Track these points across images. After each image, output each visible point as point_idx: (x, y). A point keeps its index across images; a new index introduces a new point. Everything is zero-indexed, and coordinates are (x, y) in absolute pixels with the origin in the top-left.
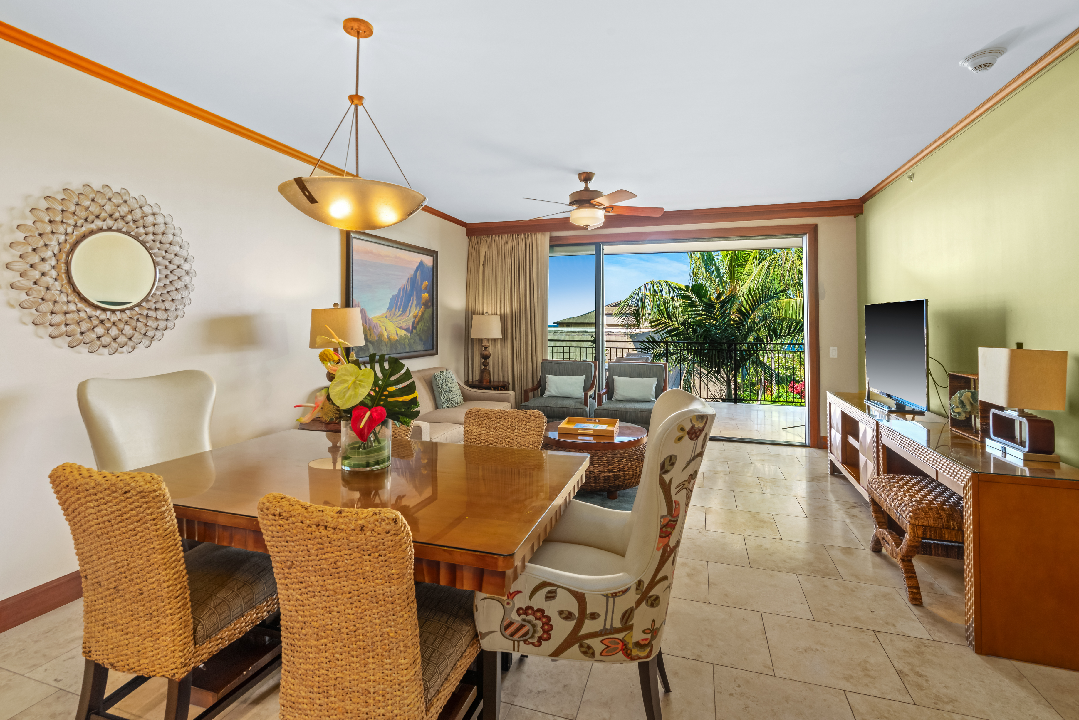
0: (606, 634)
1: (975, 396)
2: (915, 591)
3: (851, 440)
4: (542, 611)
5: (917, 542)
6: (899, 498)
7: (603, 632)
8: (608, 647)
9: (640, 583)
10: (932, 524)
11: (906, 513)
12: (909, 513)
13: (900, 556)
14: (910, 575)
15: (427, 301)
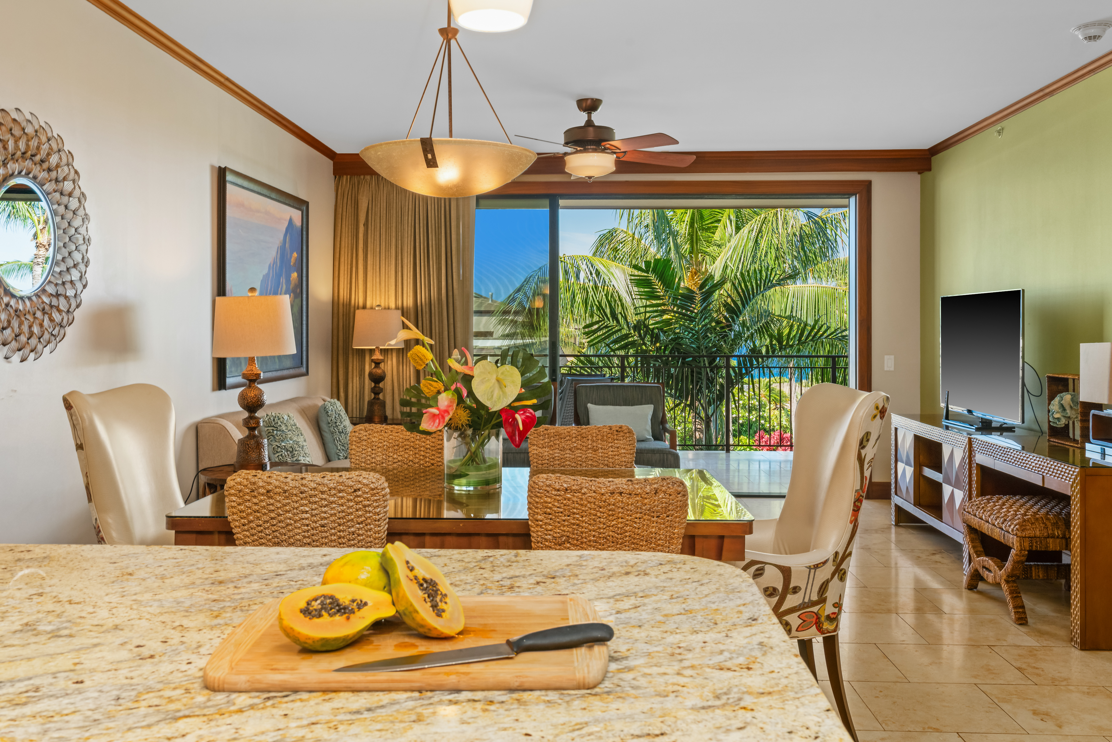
0: (804, 608)
1: (1075, 399)
2: (1020, 610)
3: (929, 473)
5: (1023, 556)
6: (1002, 515)
7: (802, 606)
8: (804, 621)
9: (837, 553)
10: (1038, 533)
11: (1012, 527)
12: (1015, 526)
13: (1004, 577)
14: (1016, 595)
15: (296, 286)
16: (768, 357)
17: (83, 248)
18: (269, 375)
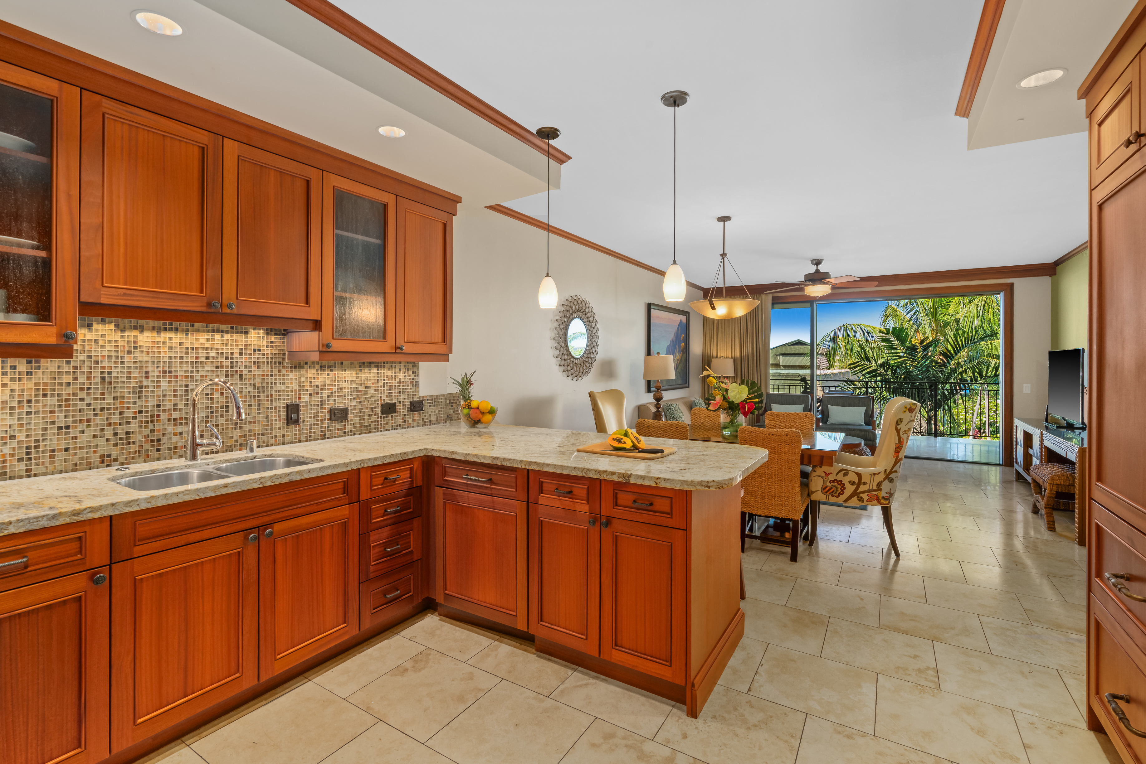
2: (1052, 523)
3: (1030, 451)
4: (841, 481)
5: (1053, 494)
7: (868, 491)
8: (870, 498)
9: (886, 470)
10: (1062, 483)
12: (1050, 478)
13: (1044, 505)
14: (1049, 515)
15: (683, 349)
16: (972, 384)
17: (596, 340)
18: (665, 388)
